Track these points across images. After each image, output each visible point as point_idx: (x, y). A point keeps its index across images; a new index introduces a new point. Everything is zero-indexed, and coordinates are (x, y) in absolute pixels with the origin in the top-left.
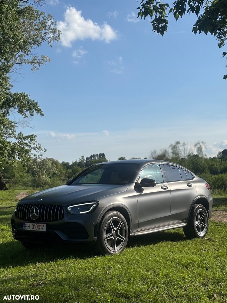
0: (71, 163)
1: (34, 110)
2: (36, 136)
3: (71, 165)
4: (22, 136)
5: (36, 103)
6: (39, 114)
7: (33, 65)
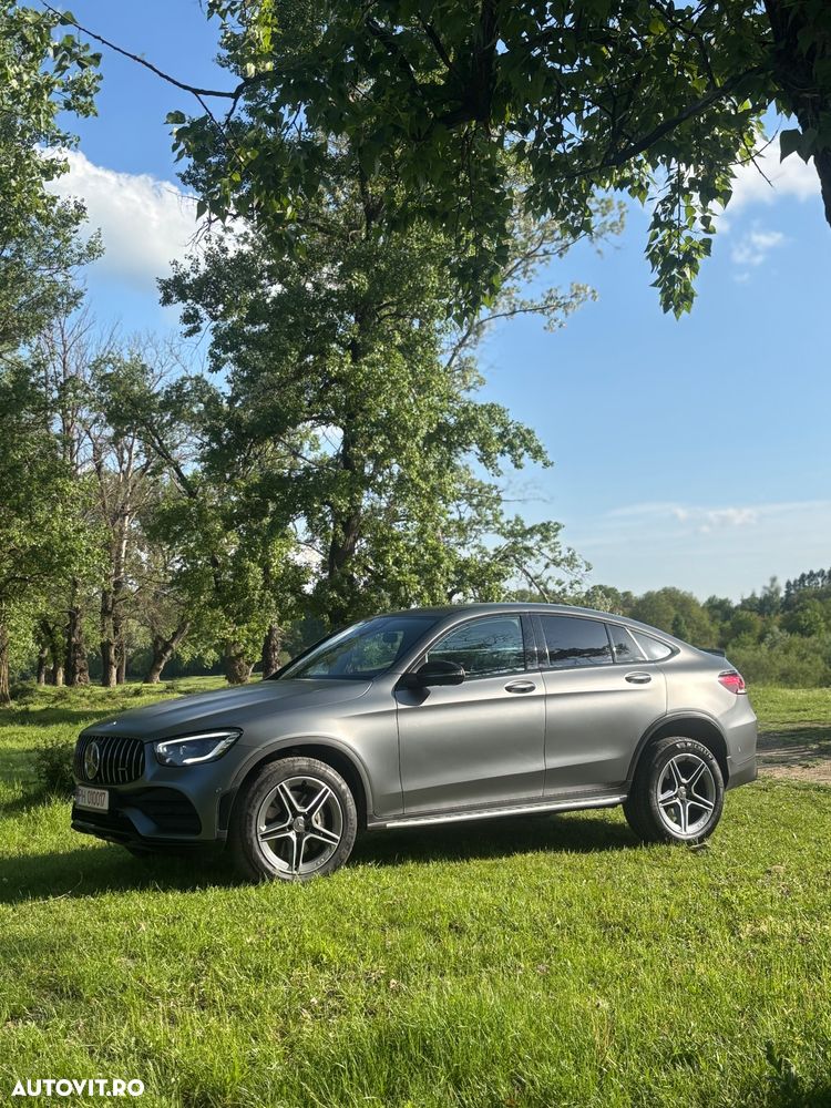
0: (736, 602)
1: (521, 450)
2: (558, 527)
3: (736, 608)
4: (522, 526)
5: (529, 432)
6: (540, 463)
7: (548, 314)
